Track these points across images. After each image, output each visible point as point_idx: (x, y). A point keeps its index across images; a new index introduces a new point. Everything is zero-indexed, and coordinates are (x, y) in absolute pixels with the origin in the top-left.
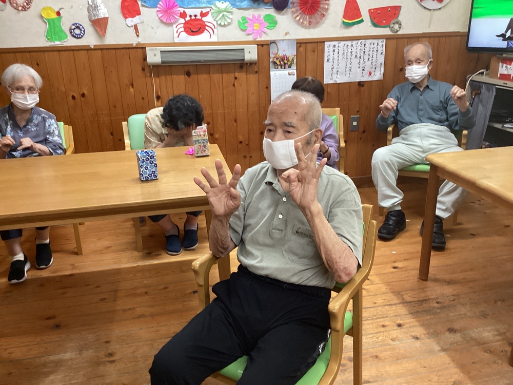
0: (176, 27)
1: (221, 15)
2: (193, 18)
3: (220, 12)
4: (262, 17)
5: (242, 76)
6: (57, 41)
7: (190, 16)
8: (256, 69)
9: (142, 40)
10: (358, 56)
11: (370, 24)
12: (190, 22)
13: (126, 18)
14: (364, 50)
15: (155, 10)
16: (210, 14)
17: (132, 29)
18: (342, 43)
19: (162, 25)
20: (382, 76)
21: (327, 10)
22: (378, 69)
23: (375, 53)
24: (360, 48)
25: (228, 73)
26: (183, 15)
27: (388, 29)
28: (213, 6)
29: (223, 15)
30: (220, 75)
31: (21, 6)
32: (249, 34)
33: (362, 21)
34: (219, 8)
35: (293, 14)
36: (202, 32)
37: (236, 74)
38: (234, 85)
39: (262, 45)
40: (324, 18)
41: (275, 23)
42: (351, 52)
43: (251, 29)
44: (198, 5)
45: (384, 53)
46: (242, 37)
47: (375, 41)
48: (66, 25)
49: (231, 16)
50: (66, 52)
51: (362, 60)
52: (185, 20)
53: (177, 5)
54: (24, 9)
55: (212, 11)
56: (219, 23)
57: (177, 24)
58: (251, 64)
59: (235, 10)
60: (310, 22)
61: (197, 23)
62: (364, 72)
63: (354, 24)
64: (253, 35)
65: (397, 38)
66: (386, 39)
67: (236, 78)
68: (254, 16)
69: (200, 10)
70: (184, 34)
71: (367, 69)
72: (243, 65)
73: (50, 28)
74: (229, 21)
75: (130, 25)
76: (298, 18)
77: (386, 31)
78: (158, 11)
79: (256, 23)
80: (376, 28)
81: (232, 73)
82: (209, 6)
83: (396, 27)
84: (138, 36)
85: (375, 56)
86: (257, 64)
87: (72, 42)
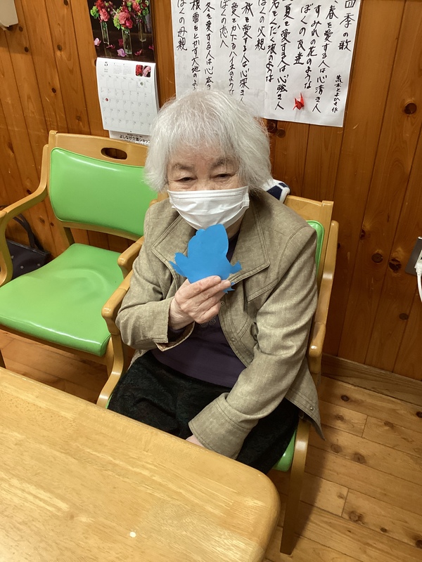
14: (284, 27)
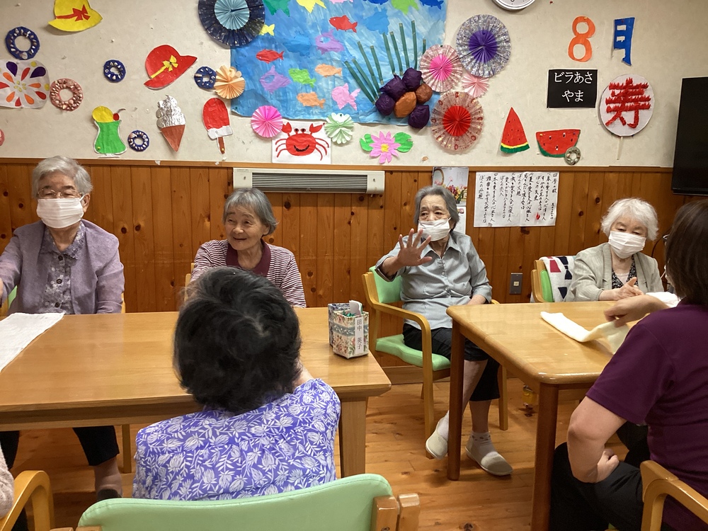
0: (276, 144)
1: (338, 131)
2: (300, 132)
3: (336, 127)
4: (392, 136)
5: (361, 211)
6: (109, 152)
7: (296, 130)
8: (381, 203)
9: (227, 158)
10: (522, 192)
11: (538, 151)
12: (295, 138)
13: (208, 128)
15: (249, 119)
16: (323, 128)
17: (216, 142)
18: (500, 175)
19: (257, 141)
20: (554, 220)
21: (480, 130)
22: (549, 211)
23: (545, 190)
24: (524, 182)
25: (342, 206)
26: (287, 129)
27: (563, 158)
28: (327, 119)
29: (341, 131)
30: (332, 208)
31: (65, 104)
32: (373, 157)
33: (527, 147)
34: (336, 122)
35: (434, 134)
36: (311, 151)
37: (353, 208)
38: (349, 223)
39: (391, 172)
40: (475, 142)
41: (409, 144)
42: (512, 187)
43: (377, 150)
44: (307, 117)
45: (557, 191)
46: (364, 160)
47: (546, 174)
48: (124, 132)
49: (350, 133)
50: (120, 168)
51: (526, 198)
52: (289, 135)
53: (279, 115)
54: (70, 108)
55: (325, 125)
56: (334, 140)
57: (277, 140)
58: (376, 195)
59: (356, 125)
60: (456, 145)
61: (304, 139)
62: (529, 214)
63: (516, 151)
64: (379, 158)
65: (575, 172)
66: (560, 172)
67: (352, 214)
68: (381, 134)
69: (309, 124)
70: (286, 153)
71: (534, 211)
72: (364, 197)
73: (102, 135)
74: (348, 139)
75: (213, 138)
76: (440, 139)
77: (560, 162)
78: (252, 121)
79: (384, 143)
80: (546, 158)
81: (348, 206)
82: (322, 118)
83: (574, 157)
84: (223, 152)
85: (544, 194)
86: (383, 196)
87: (129, 155)
